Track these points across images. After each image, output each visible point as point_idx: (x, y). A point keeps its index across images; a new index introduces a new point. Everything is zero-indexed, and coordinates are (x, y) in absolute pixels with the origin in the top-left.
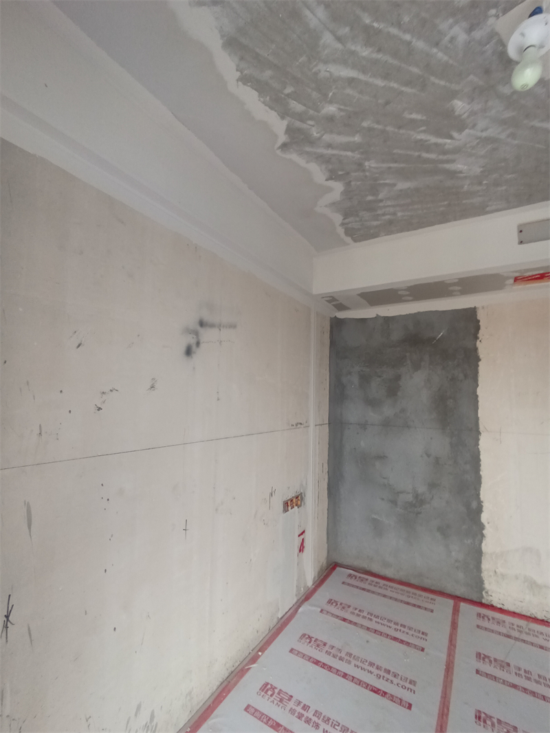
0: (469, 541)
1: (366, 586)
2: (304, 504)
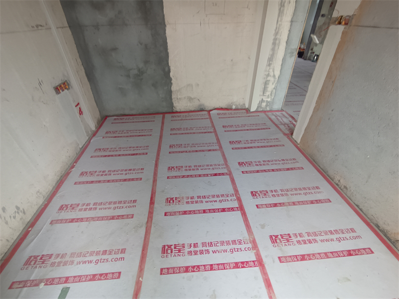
0: (166, 88)
1: (124, 121)
2: (72, 87)
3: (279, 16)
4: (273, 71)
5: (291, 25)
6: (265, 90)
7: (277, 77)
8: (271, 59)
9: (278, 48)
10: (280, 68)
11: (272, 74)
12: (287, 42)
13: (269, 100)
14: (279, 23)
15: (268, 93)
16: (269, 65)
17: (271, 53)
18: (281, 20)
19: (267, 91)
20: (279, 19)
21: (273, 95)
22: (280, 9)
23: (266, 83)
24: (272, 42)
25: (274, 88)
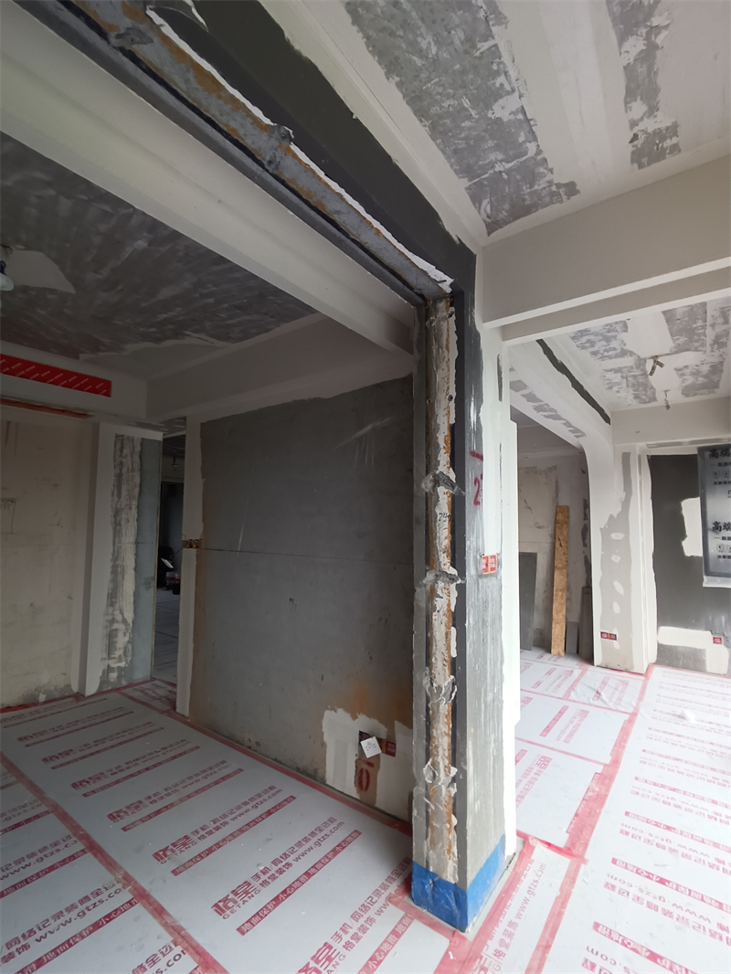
3: (114, 536)
4: (122, 613)
5: (137, 548)
6: (110, 647)
7: (130, 621)
8: (113, 597)
9: (123, 578)
10: (132, 606)
11: (119, 618)
12: (135, 569)
13: (123, 664)
14: (117, 545)
15: (118, 653)
16: (112, 604)
17: (111, 586)
18: (120, 542)
19: (116, 649)
20: (117, 540)
21: (129, 654)
22: (115, 529)
23: (111, 636)
24: (110, 570)
25: (129, 642)
